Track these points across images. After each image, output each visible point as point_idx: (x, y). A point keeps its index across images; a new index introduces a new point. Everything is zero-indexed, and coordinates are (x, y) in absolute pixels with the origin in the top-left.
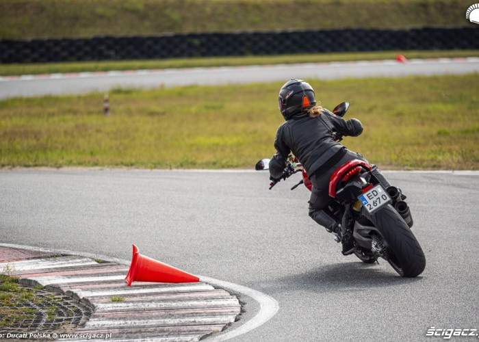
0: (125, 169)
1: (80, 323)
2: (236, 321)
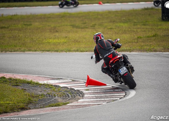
0: (48, 52)
1: (81, 96)
2: (125, 95)
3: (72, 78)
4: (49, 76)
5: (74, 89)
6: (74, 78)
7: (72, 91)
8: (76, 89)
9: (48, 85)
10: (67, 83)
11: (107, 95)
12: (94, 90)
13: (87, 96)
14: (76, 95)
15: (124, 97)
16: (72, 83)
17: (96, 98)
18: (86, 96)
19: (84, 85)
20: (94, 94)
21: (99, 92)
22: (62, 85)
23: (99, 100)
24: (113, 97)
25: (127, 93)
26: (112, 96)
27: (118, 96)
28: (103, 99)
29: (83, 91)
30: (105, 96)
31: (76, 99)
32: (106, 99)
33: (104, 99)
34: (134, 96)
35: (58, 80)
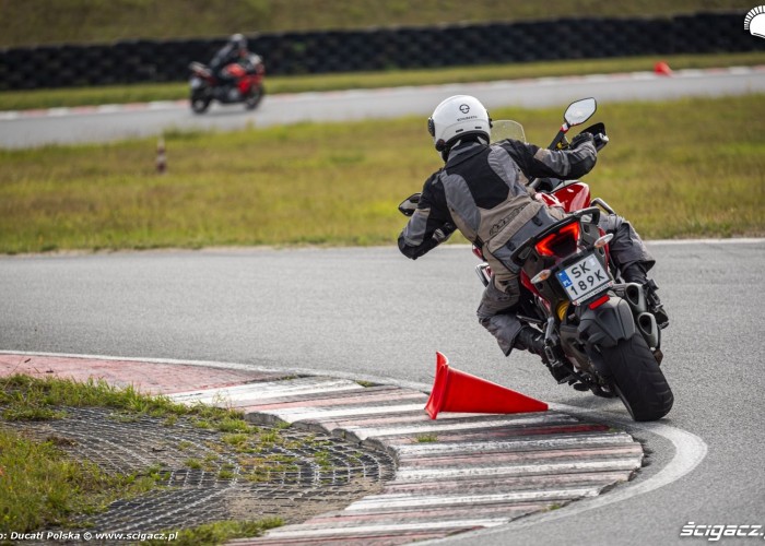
1: (380, 475)
2: (644, 465)
3: (363, 371)
4: (241, 362)
5: (352, 434)
6: (376, 374)
7: (340, 448)
8: (364, 434)
9: (216, 414)
10: (327, 402)
11: (531, 468)
12: (465, 441)
13: (413, 473)
14: (354, 471)
15: (631, 478)
16: (358, 399)
17: (461, 491)
18: (404, 474)
19: (417, 413)
20: (456, 466)
21: (491, 453)
22: (296, 410)
23: (477, 498)
24: (566, 478)
25: (652, 458)
26: (561, 478)
27: (597, 471)
28: (500, 497)
29: (396, 447)
30: (520, 476)
31: (346, 493)
32: (515, 496)
33: (503, 491)
34: (692, 473)
35: (285, 382)
